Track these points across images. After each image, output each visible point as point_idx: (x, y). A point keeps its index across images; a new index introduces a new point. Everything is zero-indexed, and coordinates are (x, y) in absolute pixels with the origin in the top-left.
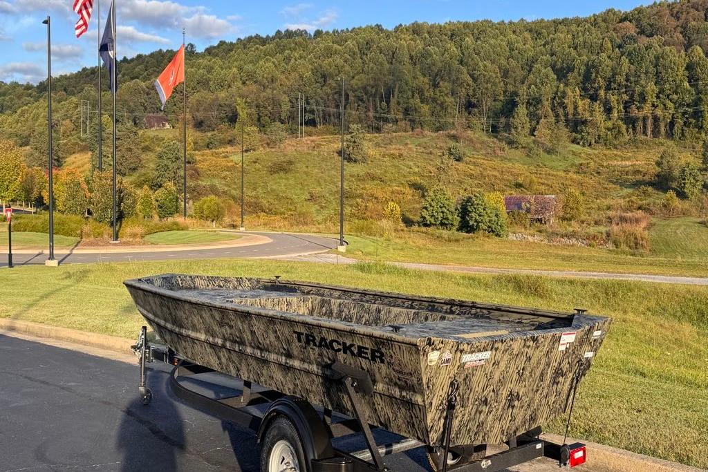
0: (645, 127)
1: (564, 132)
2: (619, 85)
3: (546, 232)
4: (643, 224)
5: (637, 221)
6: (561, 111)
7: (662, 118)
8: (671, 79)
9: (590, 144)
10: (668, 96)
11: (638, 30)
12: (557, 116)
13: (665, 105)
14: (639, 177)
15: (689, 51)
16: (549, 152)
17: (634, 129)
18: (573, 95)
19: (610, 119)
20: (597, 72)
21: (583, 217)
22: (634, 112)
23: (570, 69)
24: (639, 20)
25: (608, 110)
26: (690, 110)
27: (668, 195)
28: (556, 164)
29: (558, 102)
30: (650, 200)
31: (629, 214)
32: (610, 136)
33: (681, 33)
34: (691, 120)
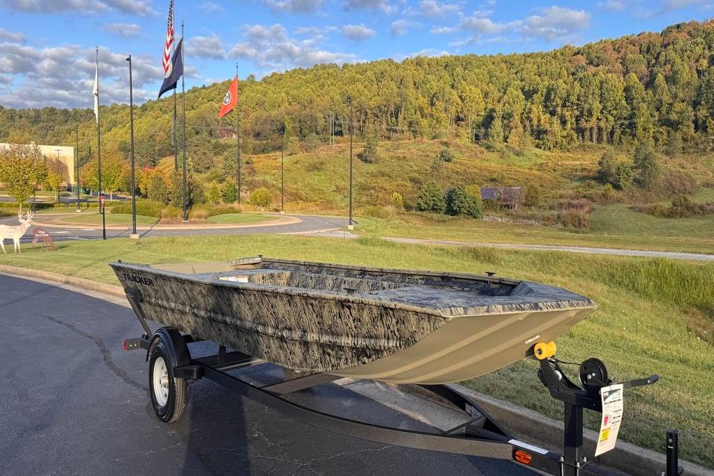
0: (591, 135)
1: (529, 139)
2: (572, 103)
3: (512, 215)
4: (586, 209)
5: (582, 206)
6: (527, 123)
7: (604, 128)
8: (612, 99)
9: (550, 149)
10: (610, 111)
11: (588, 61)
12: (525, 127)
13: (607, 119)
14: (585, 173)
15: (627, 77)
16: (517, 155)
17: (583, 137)
18: (537, 111)
19: (565, 129)
20: (556, 93)
21: (541, 204)
22: (583, 124)
23: (535, 91)
24: (588, 54)
25: (564, 123)
26: (626, 122)
27: (606, 187)
28: (523, 163)
29: (526, 116)
30: (592, 191)
31: (576, 202)
32: (564, 143)
33: (621, 63)
34: (626, 130)
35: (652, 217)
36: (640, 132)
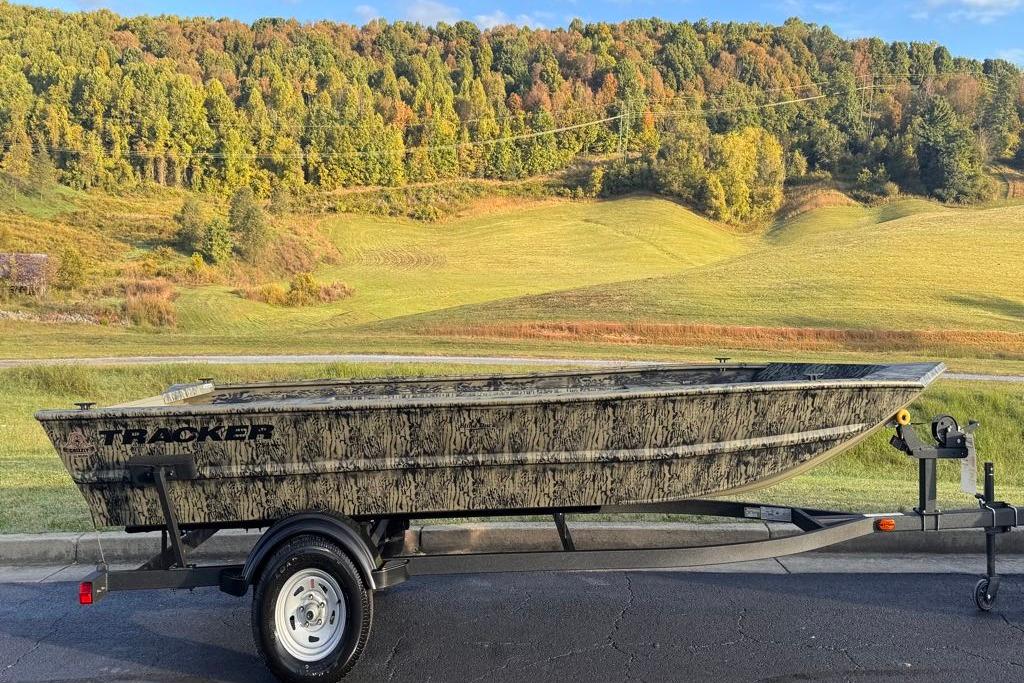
0: (156, 171)
1: (50, 167)
2: (122, 113)
3: (37, 306)
4: (166, 294)
5: (159, 290)
6: (41, 137)
7: (177, 162)
8: (187, 115)
9: (85, 187)
10: (184, 136)
11: (143, 45)
12: (35, 143)
13: (180, 146)
14: (154, 235)
15: (208, 83)
16: (27, 194)
17: (143, 172)
18: (58, 117)
19: (111, 156)
20: (92, 91)
21: (88, 285)
22: (142, 150)
23: (52, 80)
24: (143, 33)
25: (108, 144)
26: (211, 157)
27: (193, 259)
28: (37, 210)
29: (37, 123)
30: (171, 264)
31: (147, 282)
32: (111, 179)
33: (197, 60)
34: (212, 168)
35: (268, 306)
36: (231, 173)
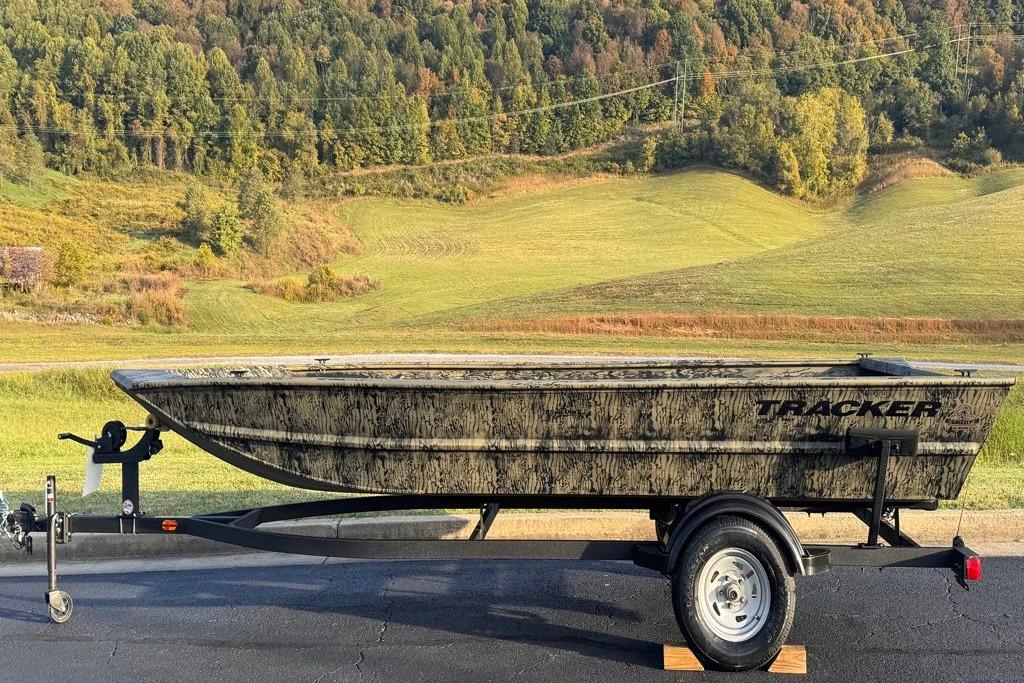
0: (154, 153)
1: (37, 148)
2: (115, 88)
3: (33, 305)
4: (173, 290)
5: (165, 285)
6: (27, 117)
7: (177, 142)
8: (188, 89)
9: (76, 172)
10: (185, 112)
11: (136, 12)
12: (21, 123)
13: (180, 124)
14: (156, 224)
15: (210, 54)
16: (14, 180)
17: (140, 154)
18: (45, 94)
19: (104, 137)
20: (82, 64)
21: (86, 281)
22: (139, 130)
23: (39, 53)
25: (101, 123)
26: (215, 136)
27: (201, 250)
28: (27, 198)
29: (22, 102)
30: (176, 256)
31: (151, 277)
32: (105, 162)
33: (197, 26)
34: (216, 149)
35: (283, 302)
36: (237, 154)
